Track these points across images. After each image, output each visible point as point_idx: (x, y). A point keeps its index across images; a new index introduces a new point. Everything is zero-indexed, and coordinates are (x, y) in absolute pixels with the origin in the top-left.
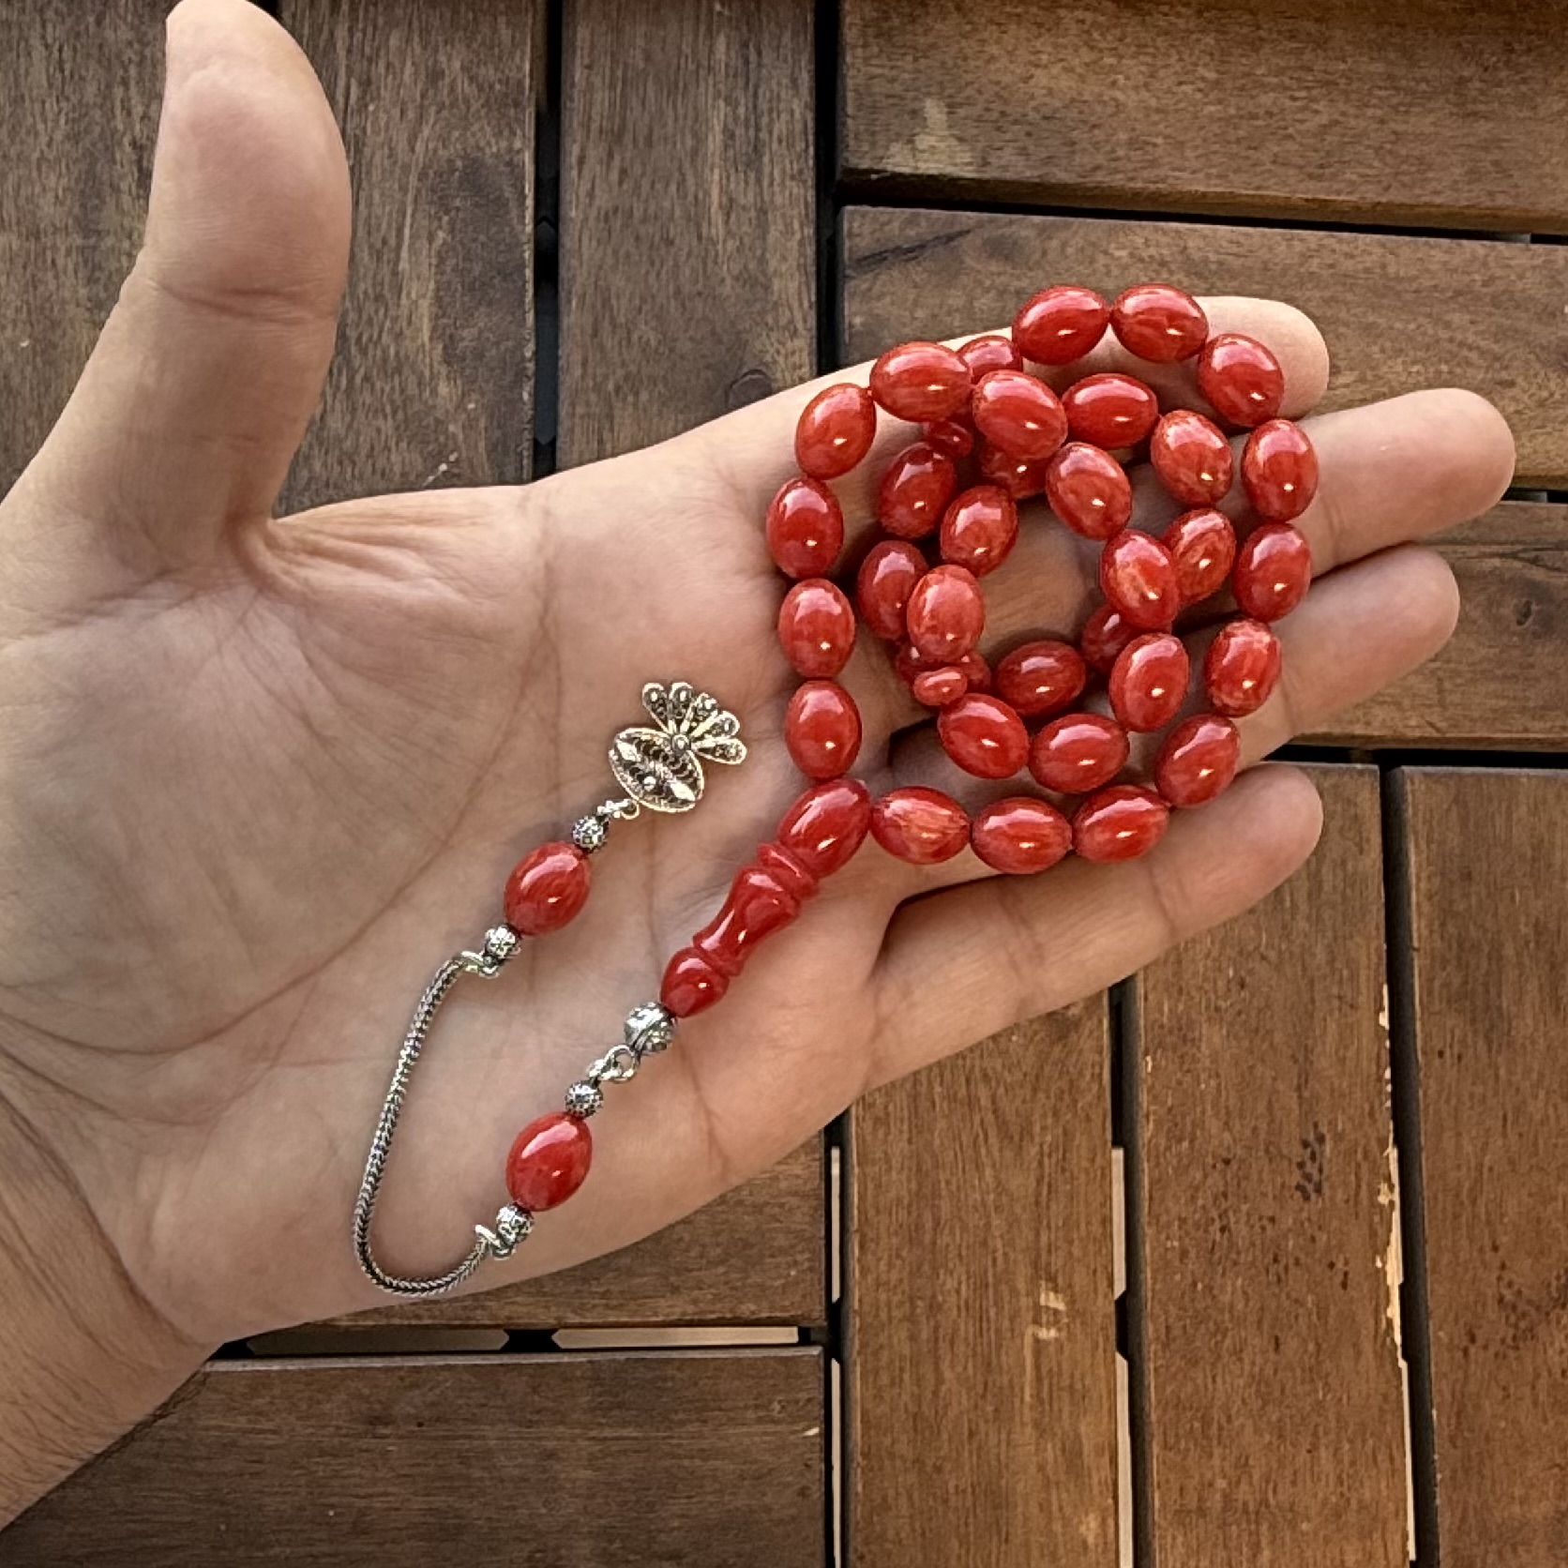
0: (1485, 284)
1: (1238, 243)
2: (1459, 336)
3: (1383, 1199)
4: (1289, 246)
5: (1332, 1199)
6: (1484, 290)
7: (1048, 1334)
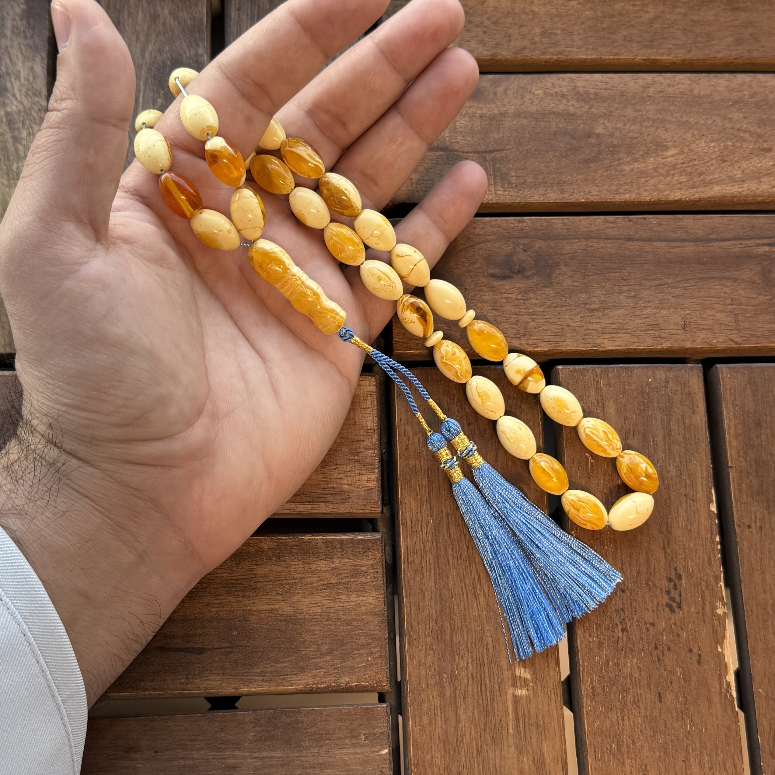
0: (751, 96)
1: (606, 83)
2: (738, 126)
3: (720, 611)
4: (635, 83)
5: (688, 611)
6: (750, 100)
7: (522, 692)
